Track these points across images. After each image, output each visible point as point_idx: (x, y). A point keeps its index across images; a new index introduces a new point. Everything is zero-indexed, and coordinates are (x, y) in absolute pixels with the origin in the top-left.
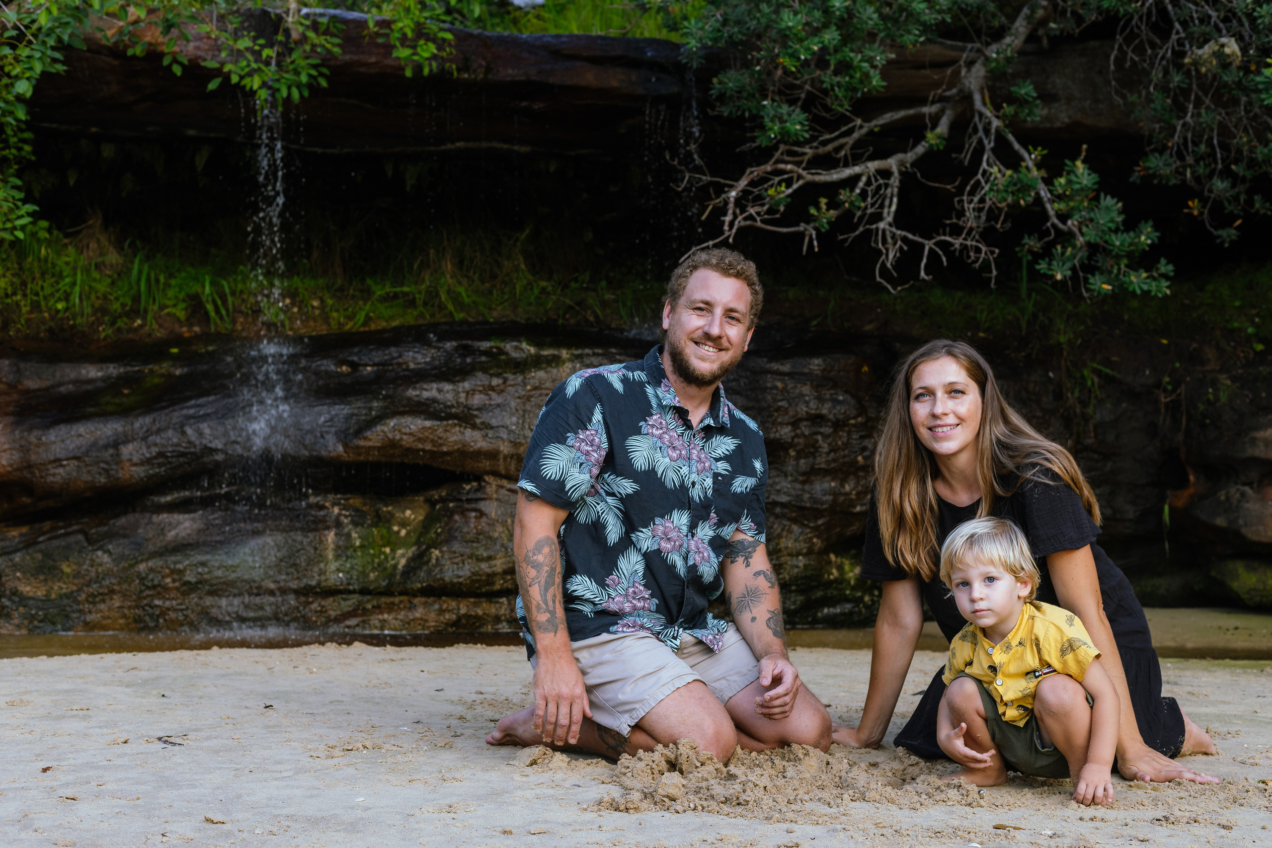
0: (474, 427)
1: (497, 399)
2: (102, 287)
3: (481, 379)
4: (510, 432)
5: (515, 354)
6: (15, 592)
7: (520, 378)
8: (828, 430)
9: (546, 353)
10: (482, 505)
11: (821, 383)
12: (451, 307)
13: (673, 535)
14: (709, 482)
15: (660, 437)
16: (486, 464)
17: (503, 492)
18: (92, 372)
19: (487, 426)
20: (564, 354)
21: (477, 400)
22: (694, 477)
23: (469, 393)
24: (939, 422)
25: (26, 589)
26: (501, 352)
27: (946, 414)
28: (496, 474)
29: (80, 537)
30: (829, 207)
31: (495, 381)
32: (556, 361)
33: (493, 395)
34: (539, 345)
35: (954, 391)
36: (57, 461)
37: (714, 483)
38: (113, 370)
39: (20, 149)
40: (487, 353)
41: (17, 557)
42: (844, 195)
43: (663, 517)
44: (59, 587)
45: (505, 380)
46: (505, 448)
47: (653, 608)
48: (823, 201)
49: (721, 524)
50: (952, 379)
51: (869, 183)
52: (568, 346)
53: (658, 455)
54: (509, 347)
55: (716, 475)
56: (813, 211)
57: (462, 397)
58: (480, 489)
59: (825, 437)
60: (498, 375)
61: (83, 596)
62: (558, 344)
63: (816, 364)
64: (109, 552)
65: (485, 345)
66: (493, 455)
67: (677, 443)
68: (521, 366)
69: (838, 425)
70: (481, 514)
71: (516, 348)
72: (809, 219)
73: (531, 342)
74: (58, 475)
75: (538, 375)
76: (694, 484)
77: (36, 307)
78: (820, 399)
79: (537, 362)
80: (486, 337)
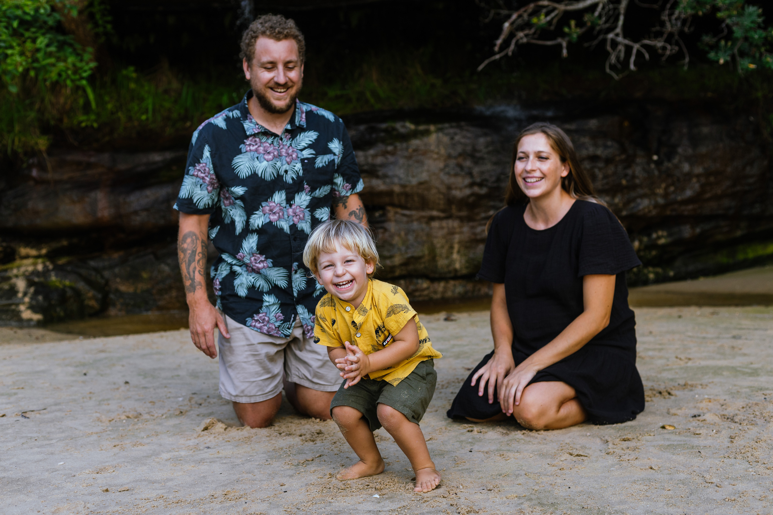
0: (378, 177)
1: (391, 159)
2: (167, 105)
3: (380, 147)
4: (400, 179)
5: (402, 130)
6: (117, 291)
7: (405, 145)
8: (601, 165)
9: (422, 128)
10: (386, 225)
11: (596, 135)
12: (372, 101)
13: (276, 209)
14: (298, 166)
15: (256, 150)
16: (387, 200)
17: (398, 216)
18: (157, 157)
19: (385, 176)
20: (432, 128)
21: (379, 160)
22: (286, 167)
23: (375, 156)
24: (529, 175)
25: (123, 288)
26: (394, 129)
27: (534, 171)
28: (393, 205)
29: (151, 257)
30: (577, 26)
31: (390, 148)
32: (427, 133)
33: (389, 157)
34: (417, 123)
35: (540, 157)
36: (136, 213)
37: (302, 166)
38: (168, 155)
39: (105, 27)
40: (386, 131)
41: (117, 270)
42: (587, 18)
43: (266, 201)
44: (141, 286)
45: (395, 147)
46: (397, 189)
47: (270, 265)
48: (573, 23)
49: (313, 190)
50: (541, 149)
51: (603, 8)
52: (434, 122)
53: (257, 163)
54: (398, 126)
55: (302, 161)
56: (566, 30)
57: (370, 160)
58: (384, 215)
59: (600, 169)
60: (391, 144)
61: (154, 291)
62: (429, 122)
63: (593, 123)
64: (168, 265)
65: (384, 126)
66: (390, 193)
67: (271, 149)
68: (405, 137)
69: (608, 161)
70: (385, 230)
71: (404, 127)
72: (563, 35)
73: (412, 122)
74: (137, 220)
75: (415, 143)
76: (286, 172)
77: (130, 119)
78: (596, 145)
79: (415, 134)
80: (384, 120)
